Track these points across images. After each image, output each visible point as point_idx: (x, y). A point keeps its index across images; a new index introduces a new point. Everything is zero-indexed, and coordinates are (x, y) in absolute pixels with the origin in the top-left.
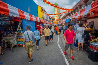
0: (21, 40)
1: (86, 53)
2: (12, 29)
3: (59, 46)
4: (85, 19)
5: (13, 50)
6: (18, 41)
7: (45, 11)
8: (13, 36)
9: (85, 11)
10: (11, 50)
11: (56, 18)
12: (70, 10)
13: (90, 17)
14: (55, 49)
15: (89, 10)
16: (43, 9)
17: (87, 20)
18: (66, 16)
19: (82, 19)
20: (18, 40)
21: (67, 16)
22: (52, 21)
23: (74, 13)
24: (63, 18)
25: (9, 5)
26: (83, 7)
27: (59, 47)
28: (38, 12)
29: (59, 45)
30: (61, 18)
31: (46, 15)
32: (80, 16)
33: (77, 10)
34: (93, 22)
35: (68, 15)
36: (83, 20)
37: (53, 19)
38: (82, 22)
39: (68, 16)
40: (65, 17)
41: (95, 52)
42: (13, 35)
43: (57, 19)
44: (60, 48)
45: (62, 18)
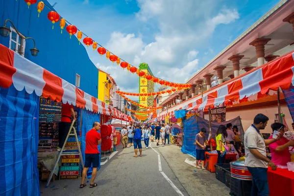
0: (70, 161)
1: (226, 187)
2: (50, 133)
3: (166, 177)
4: (221, 111)
5: (54, 186)
6: (63, 164)
7: (114, 83)
8: (51, 150)
9: (218, 98)
10: (48, 185)
11: (141, 103)
12: (184, 86)
13: (231, 106)
14: (156, 181)
15: (224, 96)
16: (111, 77)
17: (225, 114)
18: (172, 100)
19: (215, 112)
20: (64, 161)
21: (175, 99)
22: (131, 113)
23: (194, 92)
24: (165, 105)
25: (64, 81)
26: (214, 82)
27: (165, 179)
28: (97, 87)
29: (163, 173)
30: (158, 106)
31: (116, 94)
32: (210, 106)
33: (201, 87)
34: (239, 119)
35: (177, 97)
36: (217, 114)
37: (135, 107)
38: (214, 118)
39: (178, 101)
40: (170, 102)
41: (241, 181)
42: (49, 148)
43: (146, 105)
44: (168, 179)
45: (160, 103)
